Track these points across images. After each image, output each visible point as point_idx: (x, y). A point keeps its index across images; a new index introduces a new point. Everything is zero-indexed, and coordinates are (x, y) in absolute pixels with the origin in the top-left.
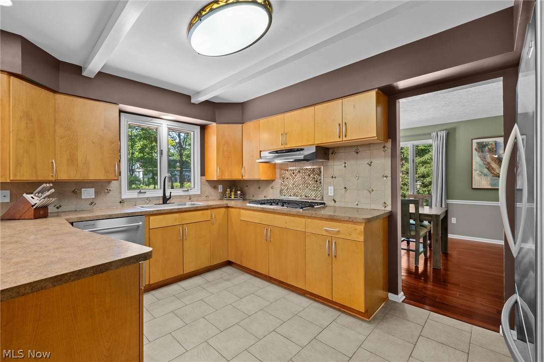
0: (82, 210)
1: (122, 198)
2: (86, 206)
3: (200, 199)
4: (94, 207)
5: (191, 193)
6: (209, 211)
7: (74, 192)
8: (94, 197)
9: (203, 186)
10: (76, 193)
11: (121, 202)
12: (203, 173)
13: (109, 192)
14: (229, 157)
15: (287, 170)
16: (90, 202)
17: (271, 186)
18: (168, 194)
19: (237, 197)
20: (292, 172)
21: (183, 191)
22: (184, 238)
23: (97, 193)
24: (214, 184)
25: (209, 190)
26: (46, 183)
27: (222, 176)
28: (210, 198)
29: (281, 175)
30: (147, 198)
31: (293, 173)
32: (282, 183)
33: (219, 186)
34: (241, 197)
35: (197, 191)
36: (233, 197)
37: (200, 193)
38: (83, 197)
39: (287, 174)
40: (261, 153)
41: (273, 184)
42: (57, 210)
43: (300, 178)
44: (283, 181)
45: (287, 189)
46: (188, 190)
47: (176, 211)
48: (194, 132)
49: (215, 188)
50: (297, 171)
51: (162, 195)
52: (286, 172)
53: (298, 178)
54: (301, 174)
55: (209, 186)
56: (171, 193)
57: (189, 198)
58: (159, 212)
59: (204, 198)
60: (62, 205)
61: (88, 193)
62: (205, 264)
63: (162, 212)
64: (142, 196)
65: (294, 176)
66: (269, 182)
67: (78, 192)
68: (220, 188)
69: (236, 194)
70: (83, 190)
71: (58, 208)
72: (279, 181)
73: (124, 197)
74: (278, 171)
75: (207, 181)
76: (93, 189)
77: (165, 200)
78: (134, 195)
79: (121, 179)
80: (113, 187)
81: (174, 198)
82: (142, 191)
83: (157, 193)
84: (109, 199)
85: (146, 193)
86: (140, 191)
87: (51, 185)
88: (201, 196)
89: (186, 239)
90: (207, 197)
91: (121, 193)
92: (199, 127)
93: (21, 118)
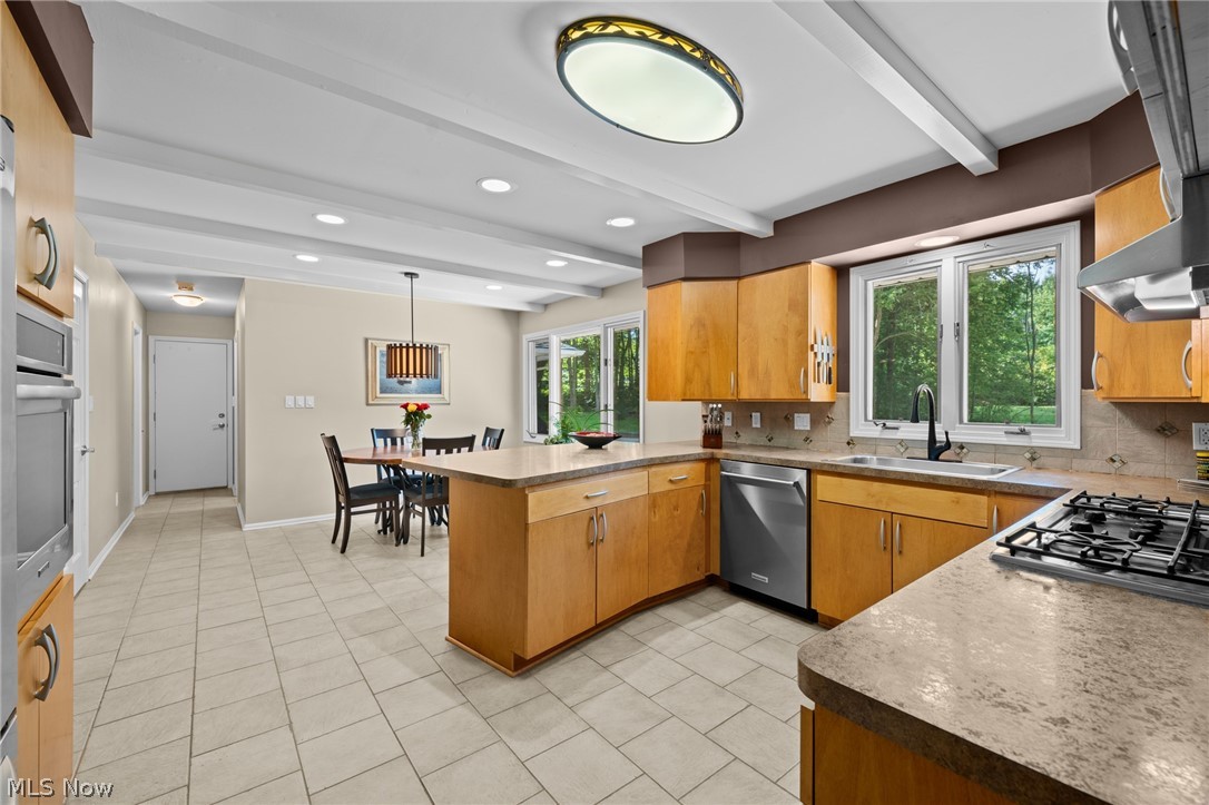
0: (796, 448)
1: (851, 435)
2: (799, 440)
3: (1076, 464)
4: (810, 446)
5: (1040, 437)
7: (786, 418)
8: (809, 428)
9: (1092, 422)
10: (789, 420)
11: (849, 443)
13: (830, 423)
16: (804, 437)
18: (940, 437)
21: (1006, 432)
22: (896, 548)
23: (814, 422)
24: (1161, 417)
25: (1128, 438)
28: (1134, 468)
30: (901, 442)
33: (1194, 425)
35: (1068, 437)
37: (1077, 446)
38: (796, 428)
42: (769, 444)
46: (1024, 432)
47: (873, 474)
48: (1059, 245)
49: (1171, 431)
56: (947, 433)
57: (1028, 455)
60: (774, 436)
61: (802, 422)
64: (890, 435)
67: (791, 418)
70: (796, 415)
71: (770, 440)
73: (854, 433)
76: (808, 415)
77: (935, 451)
78: (875, 431)
79: (848, 399)
80: (836, 412)
81: (965, 450)
82: (890, 423)
83: (919, 431)
84: (831, 434)
85: (897, 429)
86: (884, 425)
87: (720, 406)
88: (1083, 457)
89: (900, 552)
90: (1117, 464)
91: (849, 424)
92: (1077, 224)
93: (691, 327)
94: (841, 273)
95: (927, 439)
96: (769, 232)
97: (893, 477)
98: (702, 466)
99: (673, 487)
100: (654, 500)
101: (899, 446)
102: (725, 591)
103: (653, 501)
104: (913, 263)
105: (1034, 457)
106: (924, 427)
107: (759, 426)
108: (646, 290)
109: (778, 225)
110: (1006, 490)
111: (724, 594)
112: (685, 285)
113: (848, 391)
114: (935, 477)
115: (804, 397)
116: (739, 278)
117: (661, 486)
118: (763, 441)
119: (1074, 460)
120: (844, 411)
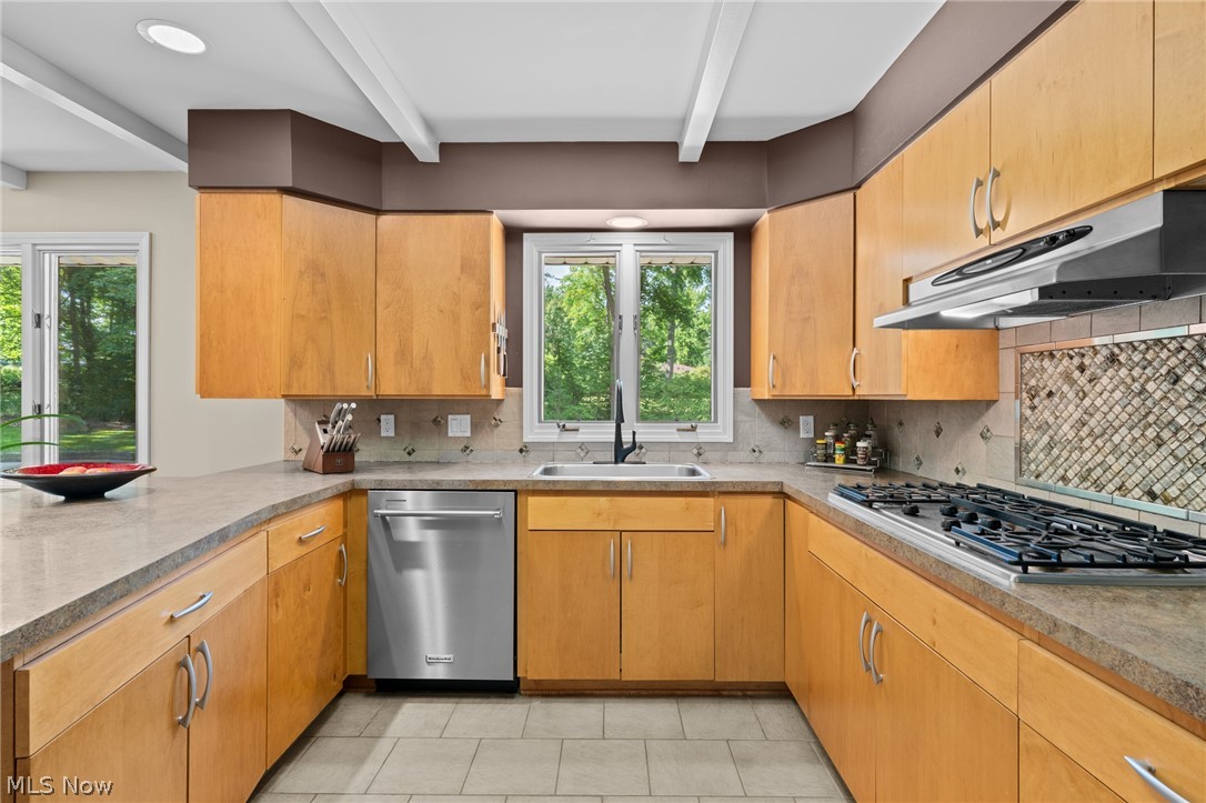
0: (449, 463)
1: (525, 440)
2: (455, 451)
3: (731, 456)
4: (470, 458)
5: (705, 434)
6: (710, 501)
7: (435, 421)
8: (468, 434)
9: (741, 417)
10: (439, 424)
11: (521, 451)
12: (743, 377)
13: (497, 426)
14: (808, 319)
15: (1052, 355)
16: (462, 447)
17: (979, 427)
18: (627, 438)
19: (855, 462)
20: (1076, 361)
21: (678, 430)
22: (625, 573)
23: (475, 426)
24: (783, 411)
25: (763, 430)
26: (343, 401)
27: (784, 385)
28: (767, 456)
29: (1020, 377)
30: (582, 445)
31: (1082, 369)
32: (1023, 419)
33: (801, 417)
34: (869, 464)
35: (724, 433)
36: (839, 460)
37: (731, 440)
38: (450, 434)
39: (1051, 373)
40: (911, 286)
41: (989, 418)
42: (408, 458)
43: (1117, 395)
44: (1033, 408)
45: (1050, 447)
46: (693, 429)
47: (601, 488)
48: (716, 253)
49: (788, 423)
50: (1099, 359)
51: (612, 438)
52: (1046, 363)
53: (1108, 391)
54: (1123, 372)
55: (763, 417)
56: (634, 433)
57: (695, 451)
58: (551, 487)
59: (744, 455)
60: (416, 447)
61: (459, 426)
62: (696, 672)
63: (559, 487)
64: (568, 437)
65: (1082, 380)
66: (974, 408)
67: (443, 421)
68: (806, 424)
69: (851, 452)
70: (450, 417)
71: (409, 454)
72: (1010, 406)
73: (528, 438)
74: (1008, 362)
75: (755, 400)
76: (469, 417)
77: (621, 453)
78: (550, 433)
79: (521, 396)
80: (506, 413)
81: (643, 450)
82: (569, 425)
83: (606, 432)
84: (499, 440)
85: (577, 430)
86: (564, 426)
87: (354, 405)
88: (735, 449)
89: (631, 576)
90: (757, 454)
91: (522, 427)
92: (731, 235)
93: (302, 273)
94: (513, 235)
95: (613, 440)
96: (433, 156)
97: (624, 488)
98: (340, 503)
99: (303, 550)
100: (276, 583)
101: (579, 450)
102: (368, 695)
103: (274, 586)
104: (592, 242)
105: (700, 451)
106: (612, 426)
107: (392, 433)
108: (196, 194)
109: (445, 148)
110: (731, 489)
111: (370, 700)
112: (289, 201)
113: (521, 386)
114: (666, 484)
115: (484, 392)
116: (378, 212)
117: (286, 554)
118: (401, 455)
119: (729, 453)
120: (516, 410)
